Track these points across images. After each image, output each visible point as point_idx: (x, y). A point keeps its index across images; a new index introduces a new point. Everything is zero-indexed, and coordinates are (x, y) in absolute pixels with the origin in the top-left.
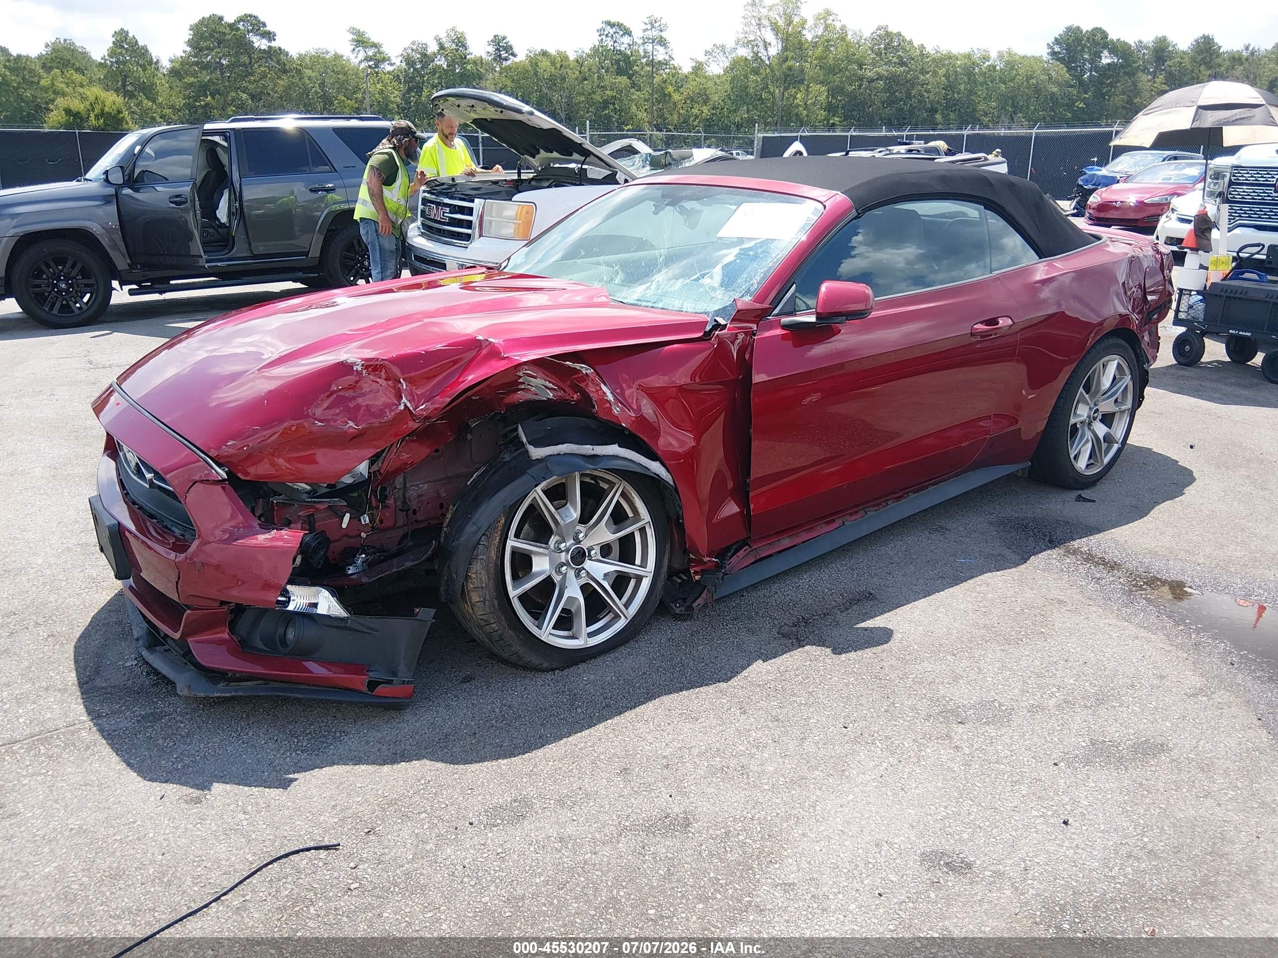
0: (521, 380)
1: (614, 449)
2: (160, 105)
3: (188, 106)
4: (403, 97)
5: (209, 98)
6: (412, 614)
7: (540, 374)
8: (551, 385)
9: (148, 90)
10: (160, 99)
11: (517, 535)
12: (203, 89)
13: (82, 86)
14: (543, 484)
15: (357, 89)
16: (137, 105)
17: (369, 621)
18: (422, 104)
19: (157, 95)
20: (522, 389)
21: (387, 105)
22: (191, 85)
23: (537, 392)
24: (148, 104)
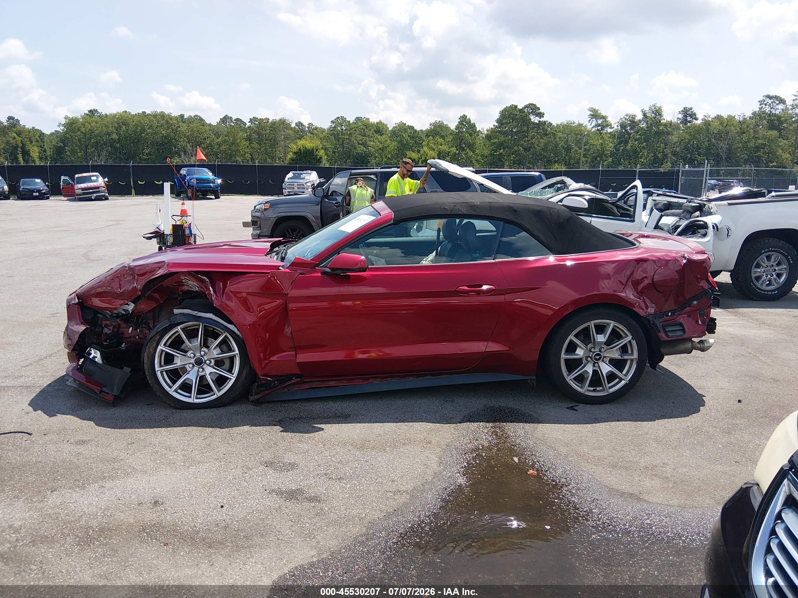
0: (184, 281)
1: (210, 316)
2: (476, 154)
3: (491, 155)
4: (615, 147)
5: (502, 150)
6: (122, 368)
7: (192, 279)
8: (196, 285)
9: (471, 147)
10: (477, 151)
11: (165, 345)
12: (501, 145)
13: (441, 145)
14: (181, 326)
15: (586, 143)
16: (465, 154)
17: (109, 367)
18: (627, 150)
19: (476, 149)
20: (185, 285)
21: (604, 152)
22: (495, 143)
23: (192, 287)
24: (470, 153)
